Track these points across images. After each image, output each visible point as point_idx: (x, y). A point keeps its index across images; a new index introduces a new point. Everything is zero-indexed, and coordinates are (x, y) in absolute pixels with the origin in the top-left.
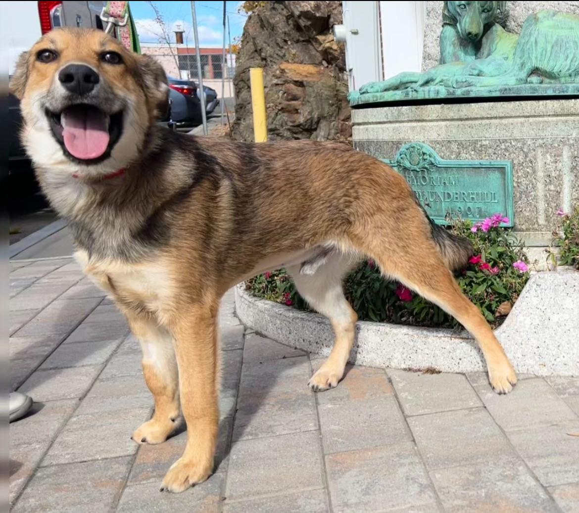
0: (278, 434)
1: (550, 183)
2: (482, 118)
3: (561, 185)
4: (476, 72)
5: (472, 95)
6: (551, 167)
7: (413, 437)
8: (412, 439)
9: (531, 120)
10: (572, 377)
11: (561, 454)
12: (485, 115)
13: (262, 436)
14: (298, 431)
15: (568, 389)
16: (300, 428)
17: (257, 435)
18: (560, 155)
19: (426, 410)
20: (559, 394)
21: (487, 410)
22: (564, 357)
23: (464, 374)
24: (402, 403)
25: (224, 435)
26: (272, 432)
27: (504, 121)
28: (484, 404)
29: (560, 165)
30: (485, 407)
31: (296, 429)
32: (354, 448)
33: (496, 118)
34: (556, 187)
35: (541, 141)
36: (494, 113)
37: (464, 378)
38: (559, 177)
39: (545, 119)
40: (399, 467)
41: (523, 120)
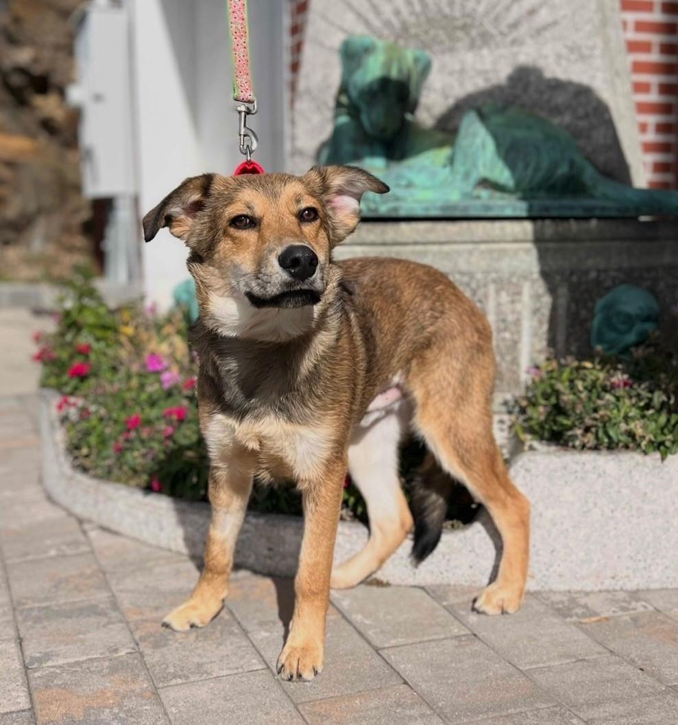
0: (215, 675)
1: (505, 329)
2: (416, 243)
3: (519, 332)
4: (403, 182)
5: (402, 213)
6: (507, 308)
7: (403, 679)
8: (402, 681)
9: (483, 247)
10: (569, 592)
11: (617, 701)
12: (419, 239)
13: (196, 679)
14: (240, 670)
15: (573, 608)
16: (242, 666)
17: (187, 677)
18: (519, 293)
19: (400, 640)
20: (565, 616)
21: (479, 639)
22: (559, 565)
23: (423, 588)
24: (362, 630)
25: (141, 678)
26: (206, 672)
27: (446, 248)
28: (472, 631)
29: (518, 307)
30: (475, 635)
31: (237, 668)
32: (331, 694)
33: (433, 243)
34: (512, 334)
35: (494, 275)
36: (432, 237)
37: (424, 594)
38: (518, 322)
39: (502, 246)
40: (409, 721)
41: (470, 247)
